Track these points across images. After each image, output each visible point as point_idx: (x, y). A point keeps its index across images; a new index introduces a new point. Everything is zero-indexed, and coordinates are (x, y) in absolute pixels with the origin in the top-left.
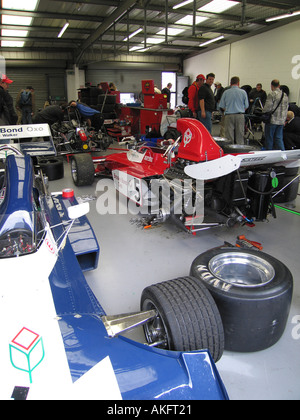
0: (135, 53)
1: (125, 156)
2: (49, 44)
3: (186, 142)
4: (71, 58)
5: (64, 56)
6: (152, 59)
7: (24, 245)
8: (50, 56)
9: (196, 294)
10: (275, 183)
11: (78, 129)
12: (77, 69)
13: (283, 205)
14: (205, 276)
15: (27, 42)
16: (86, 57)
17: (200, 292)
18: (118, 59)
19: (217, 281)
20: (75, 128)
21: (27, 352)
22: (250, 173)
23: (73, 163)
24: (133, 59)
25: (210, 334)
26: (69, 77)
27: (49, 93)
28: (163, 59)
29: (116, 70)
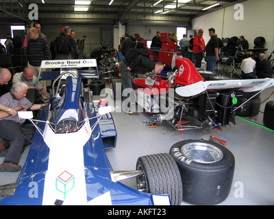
0: (159, 15)
1: (144, 81)
2: (103, 9)
3: (180, 73)
4: (117, 17)
5: (113, 16)
6: (170, 18)
7: (72, 128)
8: (104, 17)
9: (167, 163)
10: (235, 101)
11: (117, 63)
12: (120, 25)
13: (248, 118)
14: (177, 155)
15: (90, 8)
16: (126, 17)
17: (170, 162)
18: (147, 18)
19: (184, 158)
20: (115, 63)
21: (65, 183)
22: (218, 94)
23: (111, 84)
24: (158, 18)
25: (173, 187)
26: (115, 30)
27: (102, 40)
28: (178, 19)
29: (146, 26)
